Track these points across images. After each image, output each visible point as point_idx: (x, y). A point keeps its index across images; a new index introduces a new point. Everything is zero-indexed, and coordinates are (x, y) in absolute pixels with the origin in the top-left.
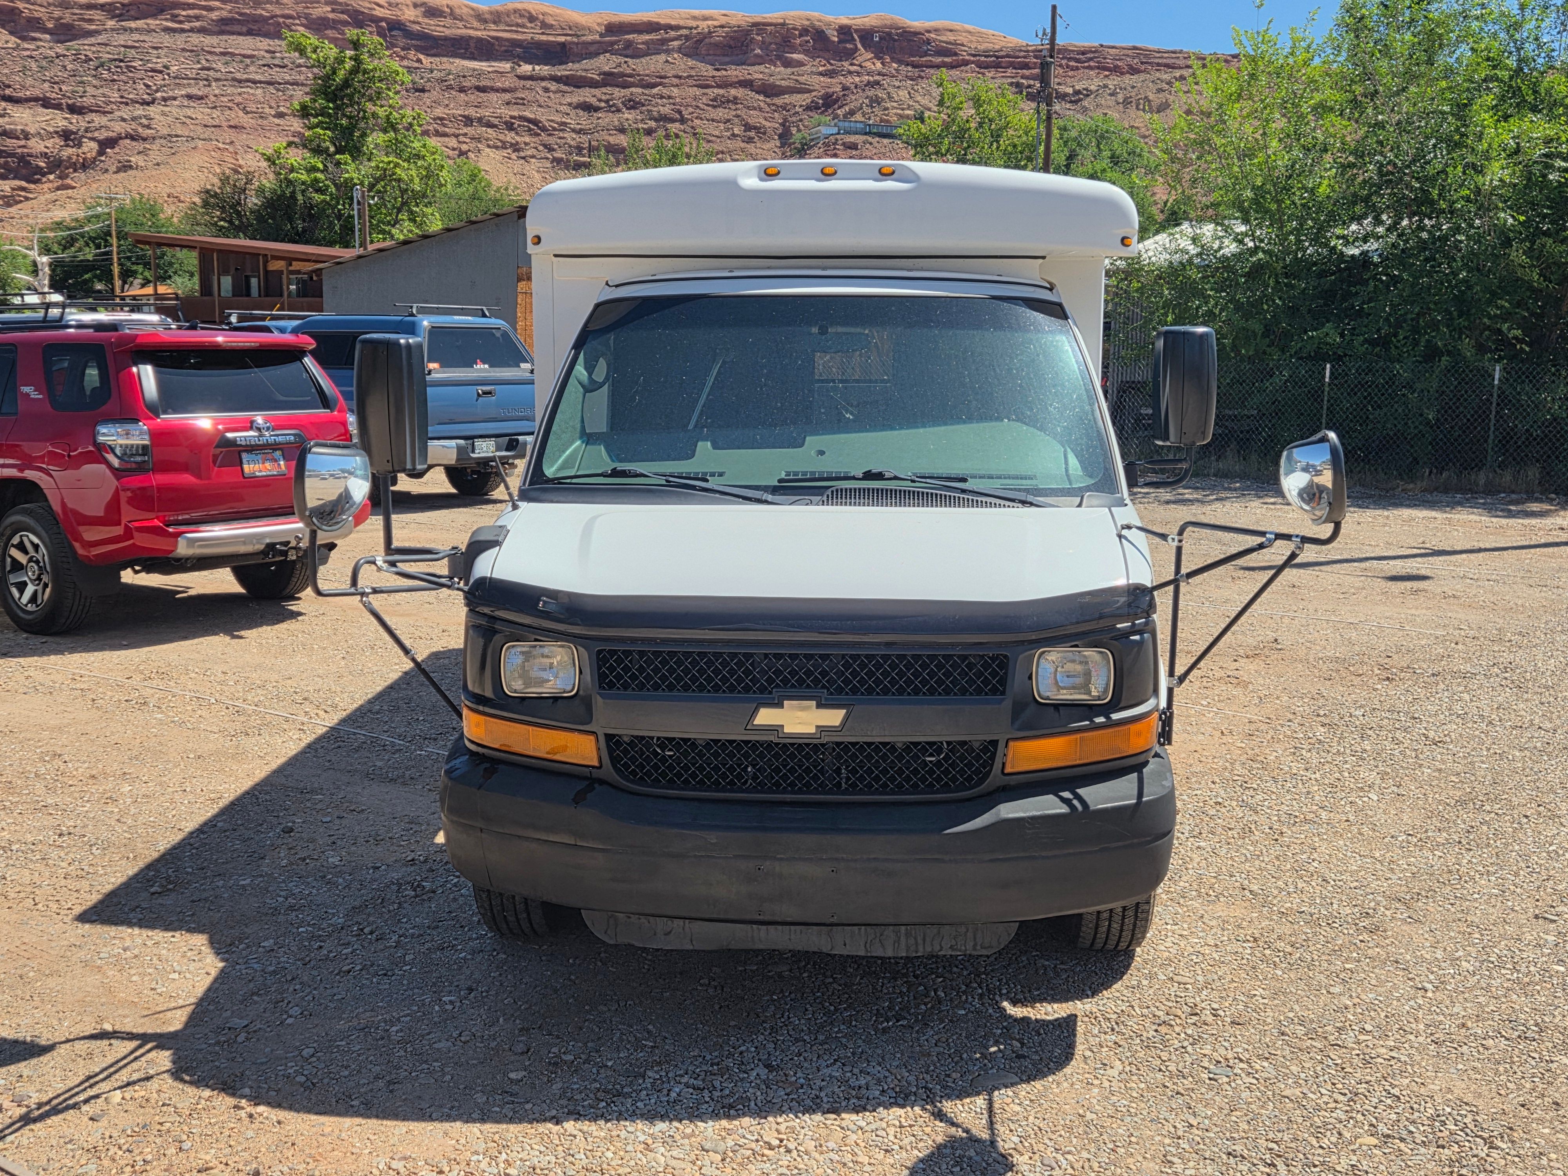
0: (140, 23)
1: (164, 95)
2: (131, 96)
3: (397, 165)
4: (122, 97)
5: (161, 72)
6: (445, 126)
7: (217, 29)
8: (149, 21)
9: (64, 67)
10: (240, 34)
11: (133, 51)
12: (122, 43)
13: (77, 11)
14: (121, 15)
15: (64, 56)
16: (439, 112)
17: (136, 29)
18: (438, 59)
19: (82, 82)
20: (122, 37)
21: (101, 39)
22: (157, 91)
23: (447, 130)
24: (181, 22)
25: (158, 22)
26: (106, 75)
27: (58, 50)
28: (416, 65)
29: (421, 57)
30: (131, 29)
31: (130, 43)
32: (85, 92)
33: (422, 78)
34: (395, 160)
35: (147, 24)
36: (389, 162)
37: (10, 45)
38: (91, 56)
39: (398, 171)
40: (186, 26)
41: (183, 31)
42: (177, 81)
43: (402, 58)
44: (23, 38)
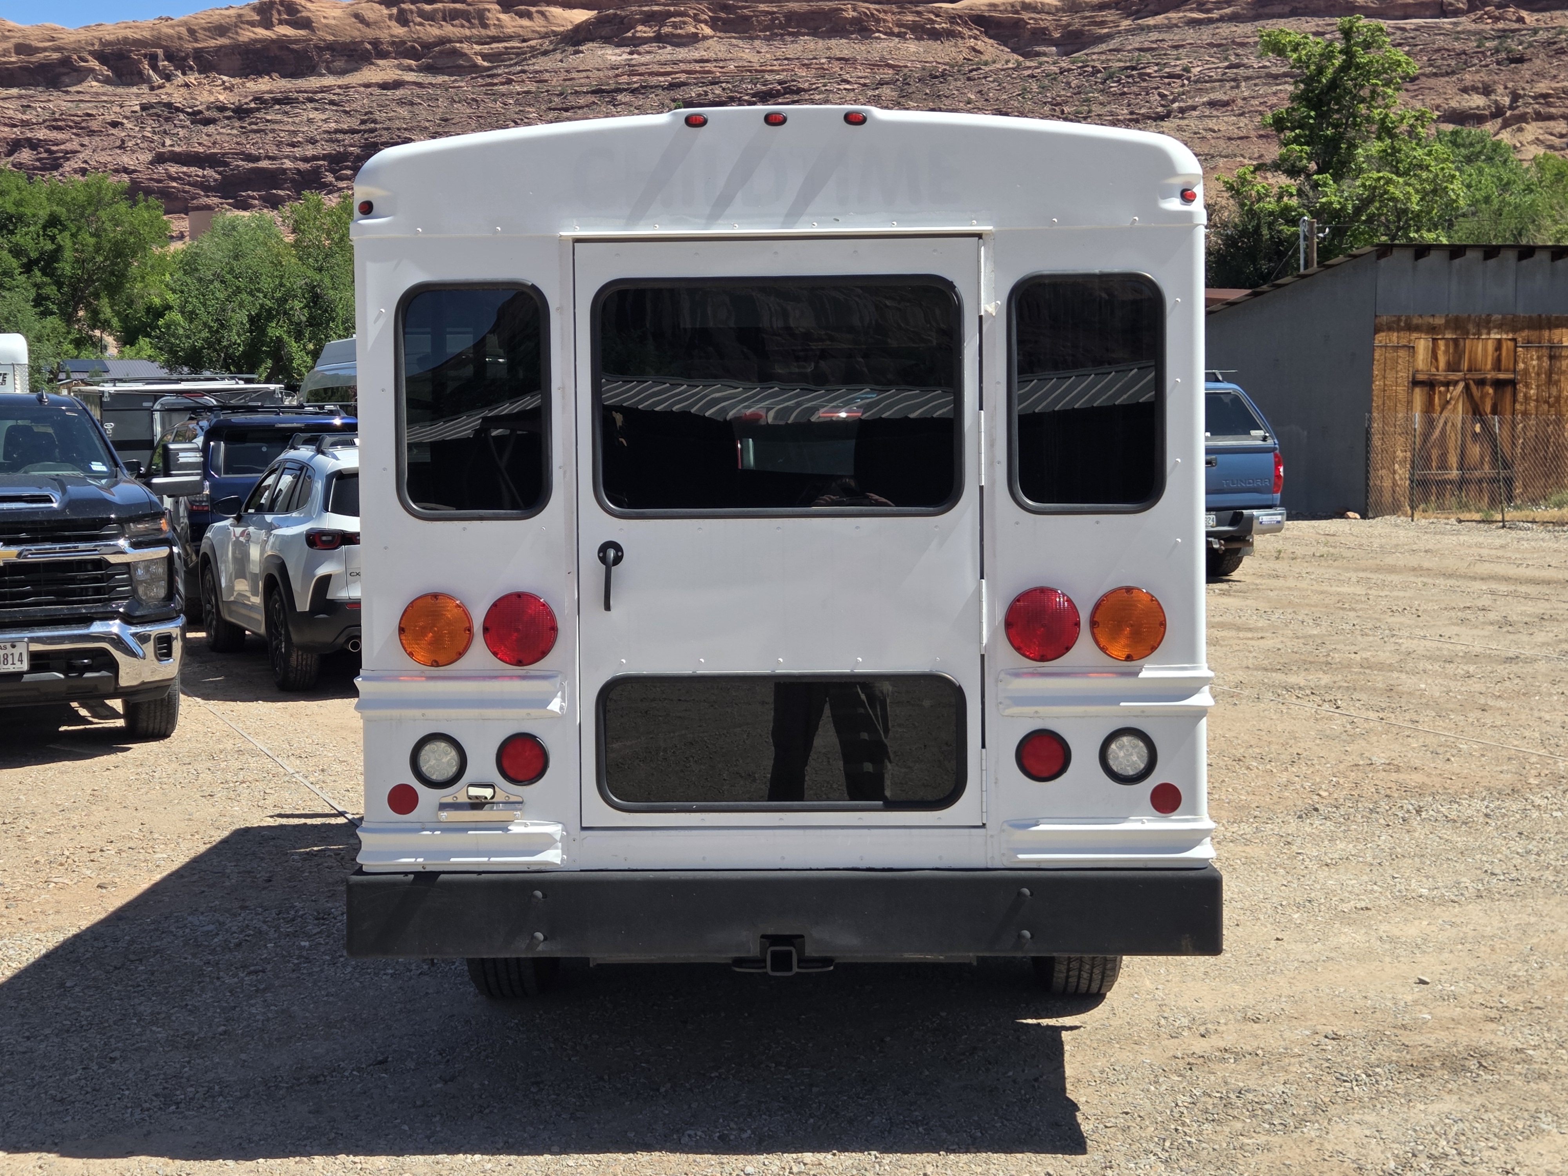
0: (1159, 19)
1: (1182, 104)
2: (1143, 111)
3: (1389, 181)
4: (1132, 113)
5: (1179, 77)
6: (1549, 104)
7: (1252, 13)
8: (1172, 15)
9: (1068, 84)
10: (1281, 16)
11: (1148, 55)
12: (1137, 45)
13: (1088, 14)
14: (1137, 12)
15: (1069, 70)
16: (1543, 87)
17: (1155, 26)
18: (1548, 14)
19: (1088, 100)
20: (1138, 39)
21: (1113, 44)
22: (1173, 101)
23: (1553, 110)
24: (1208, 11)
25: (1181, 14)
26: (1114, 87)
27: (1063, 65)
28: (1516, 26)
29: (1524, 14)
30: (1148, 26)
31: (1147, 45)
32: (1090, 111)
33: (1520, 44)
34: (1390, 175)
35: (1168, 19)
36: (1380, 179)
37: (1010, 65)
38: (1099, 66)
39: (1391, 188)
40: (1215, 15)
41: (1211, 21)
42: (1199, 86)
43: (1497, 19)
44: (1026, 55)
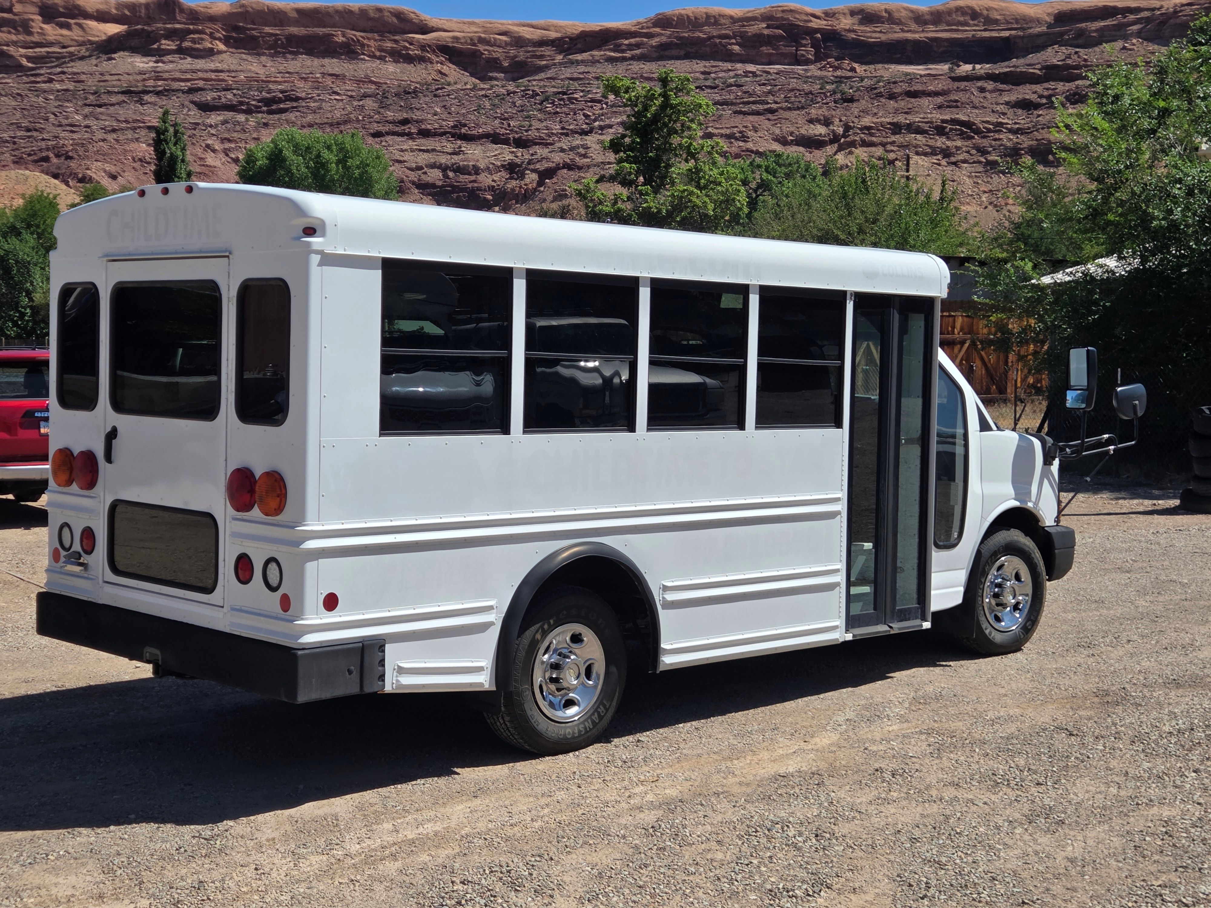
0: (585, 56)
1: (602, 123)
2: (571, 127)
4: (563, 128)
5: (599, 102)
6: (872, 135)
7: (655, 55)
8: (595, 54)
9: (514, 103)
10: (678, 58)
11: (576, 84)
12: (568, 75)
13: (530, 49)
14: (569, 49)
15: (514, 92)
16: (867, 121)
17: (583, 61)
18: (872, 66)
19: (529, 117)
20: (569, 70)
21: (550, 73)
22: (595, 120)
23: (874, 139)
24: (623, 51)
25: (602, 53)
26: (549, 108)
27: (510, 88)
28: (849, 74)
29: (856, 65)
30: (577, 61)
31: (574, 75)
32: (530, 126)
33: (851, 88)
35: (592, 56)
37: (468, 87)
38: (538, 91)
40: (628, 54)
41: (624, 59)
42: (614, 109)
43: (836, 68)
44: (482, 79)
